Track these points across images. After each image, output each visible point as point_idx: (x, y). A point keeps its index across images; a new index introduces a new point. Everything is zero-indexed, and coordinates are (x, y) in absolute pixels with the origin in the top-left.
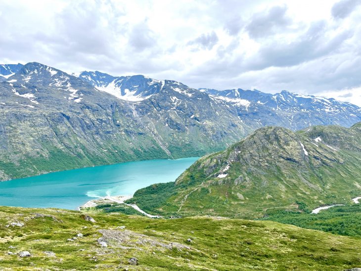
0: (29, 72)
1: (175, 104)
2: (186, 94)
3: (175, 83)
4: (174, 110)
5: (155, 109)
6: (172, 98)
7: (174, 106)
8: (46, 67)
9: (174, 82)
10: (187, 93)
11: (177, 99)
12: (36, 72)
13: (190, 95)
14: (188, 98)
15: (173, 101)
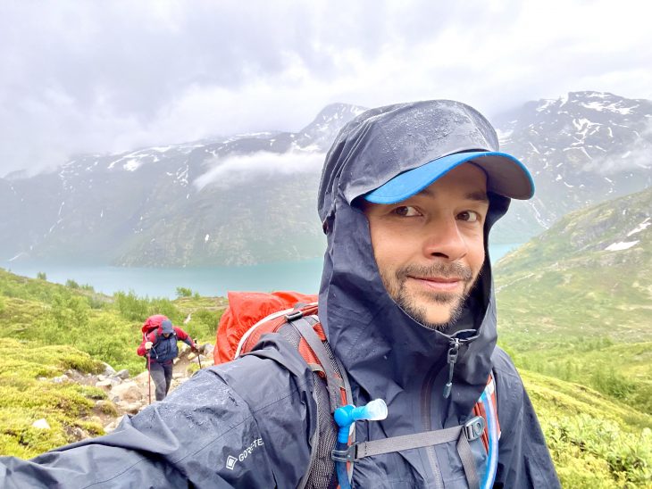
0: (327, 119)
1: (584, 133)
2: (614, 110)
3: (593, 95)
4: (581, 145)
5: (535, 150)
6: (577, 122)
7: (580, 137)
8: (351, 106)
9: (590, 93)
10: (617, 107)
11: (590, 124)
12: (336, 117)
13: (625, 111)
14: (619, 118)
15: (580, 128)
